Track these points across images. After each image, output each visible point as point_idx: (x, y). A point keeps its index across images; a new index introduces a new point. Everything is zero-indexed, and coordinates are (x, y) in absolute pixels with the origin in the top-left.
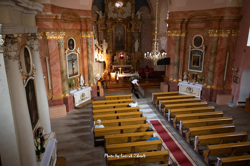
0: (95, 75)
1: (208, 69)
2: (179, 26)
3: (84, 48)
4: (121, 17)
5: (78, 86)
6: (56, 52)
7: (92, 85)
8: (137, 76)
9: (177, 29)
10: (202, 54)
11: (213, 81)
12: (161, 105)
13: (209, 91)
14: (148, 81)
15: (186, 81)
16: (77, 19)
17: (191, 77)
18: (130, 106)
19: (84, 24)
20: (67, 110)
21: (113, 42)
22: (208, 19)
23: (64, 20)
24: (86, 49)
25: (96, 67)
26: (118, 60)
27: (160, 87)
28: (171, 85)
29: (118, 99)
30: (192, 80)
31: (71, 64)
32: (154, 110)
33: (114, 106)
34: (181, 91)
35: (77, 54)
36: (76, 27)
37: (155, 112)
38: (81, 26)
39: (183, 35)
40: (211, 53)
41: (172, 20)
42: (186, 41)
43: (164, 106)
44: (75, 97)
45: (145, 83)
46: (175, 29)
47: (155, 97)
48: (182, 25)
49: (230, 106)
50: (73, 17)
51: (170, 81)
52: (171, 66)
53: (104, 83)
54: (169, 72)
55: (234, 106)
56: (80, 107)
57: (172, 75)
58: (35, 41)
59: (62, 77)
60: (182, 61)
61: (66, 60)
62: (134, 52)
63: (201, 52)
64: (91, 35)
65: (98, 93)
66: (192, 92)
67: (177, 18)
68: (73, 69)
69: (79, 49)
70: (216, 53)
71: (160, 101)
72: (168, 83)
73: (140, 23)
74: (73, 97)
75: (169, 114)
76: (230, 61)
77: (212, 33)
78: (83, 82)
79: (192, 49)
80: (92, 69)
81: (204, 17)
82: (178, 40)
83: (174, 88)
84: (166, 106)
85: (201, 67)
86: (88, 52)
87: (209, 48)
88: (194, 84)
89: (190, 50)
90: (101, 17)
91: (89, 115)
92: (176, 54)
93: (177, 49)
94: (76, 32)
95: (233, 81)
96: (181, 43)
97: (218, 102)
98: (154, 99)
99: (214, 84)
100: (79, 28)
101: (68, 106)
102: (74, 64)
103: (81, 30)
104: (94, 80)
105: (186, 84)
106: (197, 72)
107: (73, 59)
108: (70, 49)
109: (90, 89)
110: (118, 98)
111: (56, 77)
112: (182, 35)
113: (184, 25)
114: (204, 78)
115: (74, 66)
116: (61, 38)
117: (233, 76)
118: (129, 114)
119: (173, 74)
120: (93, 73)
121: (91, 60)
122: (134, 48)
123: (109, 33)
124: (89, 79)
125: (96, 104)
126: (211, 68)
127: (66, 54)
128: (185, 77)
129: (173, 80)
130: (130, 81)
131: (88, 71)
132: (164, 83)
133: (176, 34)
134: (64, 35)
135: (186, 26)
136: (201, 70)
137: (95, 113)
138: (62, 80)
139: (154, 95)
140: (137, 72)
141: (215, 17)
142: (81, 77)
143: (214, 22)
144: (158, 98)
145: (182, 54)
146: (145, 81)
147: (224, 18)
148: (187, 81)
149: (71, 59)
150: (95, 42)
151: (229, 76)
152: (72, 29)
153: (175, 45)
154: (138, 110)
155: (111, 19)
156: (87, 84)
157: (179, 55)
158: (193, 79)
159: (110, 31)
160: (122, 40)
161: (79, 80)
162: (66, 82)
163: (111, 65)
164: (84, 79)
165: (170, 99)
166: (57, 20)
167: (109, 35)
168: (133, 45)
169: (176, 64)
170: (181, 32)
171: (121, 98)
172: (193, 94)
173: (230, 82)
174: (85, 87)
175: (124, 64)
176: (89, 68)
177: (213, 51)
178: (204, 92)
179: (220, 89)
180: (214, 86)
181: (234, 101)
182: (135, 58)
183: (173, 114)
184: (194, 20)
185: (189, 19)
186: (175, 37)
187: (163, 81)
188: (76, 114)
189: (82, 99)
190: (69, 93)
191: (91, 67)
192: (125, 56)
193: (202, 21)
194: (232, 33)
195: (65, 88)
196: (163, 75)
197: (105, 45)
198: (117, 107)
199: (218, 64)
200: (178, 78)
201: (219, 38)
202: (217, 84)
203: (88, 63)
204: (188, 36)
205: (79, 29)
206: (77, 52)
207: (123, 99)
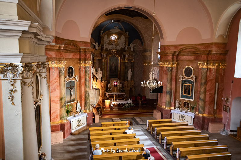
0: (91, 102)
1: (199, 98)
2: (170, 57)
3: (82, 76)
4: (116, 48)
5: (74, 113)
6: (56, 79)
7: (88, 111)
8: (131, 104)
9: (169, 60)
10: (192, 83)
11: (204, 110)
12: (157, 132)
13: (201, 119)
14: (141, 108)
15: (178, 109)
16: (77, 49)
17: (183, 105)
18: (126, 133)
19: (83, 54)
20: (64, 137)
21: (107, 71)
22: (197, 53)
23: (66, 50)
24: (84, 77)
25: (92, 94)
26: (112, 88)
27: (153, 115)
28: (164, 112)
29: (114, 126)
30: (183, 108)
31: (69, 91)
32: (149, 137)
33: (111, 132)
34: (174, 119)
35: (76, 81)
36: (75, 56)
37: (150, 139)
38: (80, 56)
39: (175, 66)
40: (201, 83)
41: (164, 52)
42: (177, 72)
43: (160, 133)
44: (71, 123)
45: (138, 110)
46: (166, 61)
47: (150, 124)
48: (173, 57)
49: (222, 134)
50: (74, 47)
51: (163, 109)
52: (164, 95)
53: (99, 110)
54: (162, 100)
55: (226, 135)
56: (76, 133)
57: (164, 103)
58: (44, 69)
59: (61, 103)
60: (174, 90)
61: (65, 87)
62: (127, 81)
63: (192, 81)
64: (89, 64)
65: (94, 120)
66: (185, 119)
67: (168, 50)
68: (71, 96)
69: (78, 77)
70: (206, 83)
71: (155, 128)
72: (161, 110)
73: (133, 54)
74: (70, 123)
75: (165, 141)
76: (219, 91)
77: (201, 64)
78: (80, 109)
79: (183, 79)
80: (89, 96)
81: (193, 50)
82: (169, 70)
83: (166, 115)
84: (162, 133)
85: (192, 96)
86: (85, 80)
87: (199, 78)
88: (186, 112)
89: (181, 80)
90: (97, 48)
91: (86, 142)
92: (168, 83)
93: (169, 78)
94: (75, 61)
95: (224, 110)
96: (173, 73)
97: (210, 130)
98: (148, 126)
99: (206, 113)
100: (78, 57)
101: (65, 132)
102: (72, 90)
103: (80, 60)
104: (90, 106)
105: (178, 112)
106: (188, 101)
107: (72, 86)
108: (69, 76)
109: (86, 115)
110: (114, 124)
111: (55, 103)
112: (173, 66)
113: (175, 57)
114: (195, 106)
115: (72, 93)
116: (62, 66)
117: (223, 105)
118: (126, 141)
119: (166, 102)
120: (89, 100)
121: (88, 87)
122: (127, 76)
123: (104, 62)
124: (85, 105)
125: (93, 130)
126: (202, 96)
127: (65, 81)
128: (177, 105)
129: (166, 107)
130: (123, 108)
131: (85, 98)
132: (157, 110)
133: (168, 65)
134: (65, 63)
135: (177, 58)
136: (193, 99)
137: (92, 139)
138: (60, 106)
139: (149, 122)
140: (130, 100)
141: (204, 51)
142: (78, 103)
143: (203, 55)
144: (153, 125)
145: (174, 83)
146: (138, 108)
147: (212, 52)
148: (180, 109)
149: (70, 86)
150: (93, 71)
151: (219, 105)
152: (72, 59)
153: (167, 74)
154: (135, 137)
155: (107, 50)
156: (83, 110)
157: (171, 84)
158: (185, 107)
159: (105, 60)
160: (115, 69)
161: (76, 107)
162: (64, 108)
163: (105, 92)
164: (81, 106)
165: (164, 126)
166: (60, 50)
167: (104, 64)
168: (126, 73)
169: (168, 93)
170: (173, 63)
171: (117, 125)
172: (185, 122)
173: (220, 111)
174: (81, 113)
175: (117, 92)
176: (86, 95)
177: (203, 81)
178: (196, 120)
179: (211, 117)
180: (206, 114)
181: (226, 130)
182: (128, 86)
183: (169, 142)
184: (184, 53)
185: (179, 52)
186: (167, 67)
187: (155, 109)
188: (72, 140)
189: (78, 126)
190: (66, 119)
191: (88, 94)
192: (119, 84)
193: (192, 54)
194: (220, 65)
195: (63, 114)
196: (155, 103)
197: (100, 73)
198: (113, 133)
199: (209, 94)
200: (170, 106)
201: (208, 70)
202: (208, 113)
203: (85, 90)
204: (179, 67)
205: (78, 59)
206: (76, 80)
207: (118, 125)
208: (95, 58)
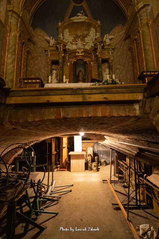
159: (62, 57)
208: (50, 58)
